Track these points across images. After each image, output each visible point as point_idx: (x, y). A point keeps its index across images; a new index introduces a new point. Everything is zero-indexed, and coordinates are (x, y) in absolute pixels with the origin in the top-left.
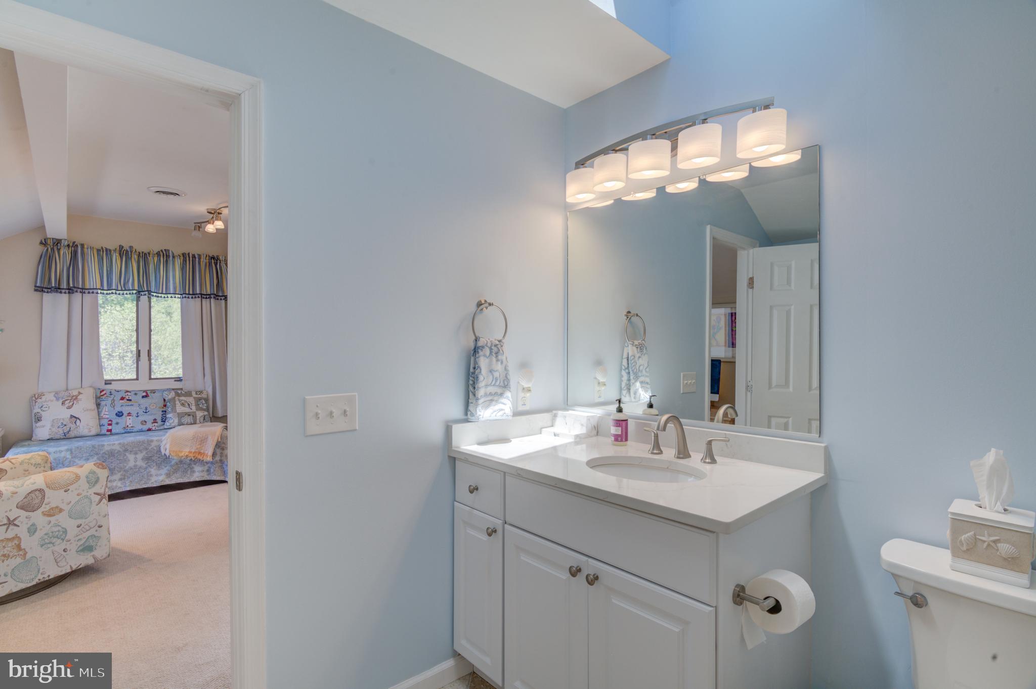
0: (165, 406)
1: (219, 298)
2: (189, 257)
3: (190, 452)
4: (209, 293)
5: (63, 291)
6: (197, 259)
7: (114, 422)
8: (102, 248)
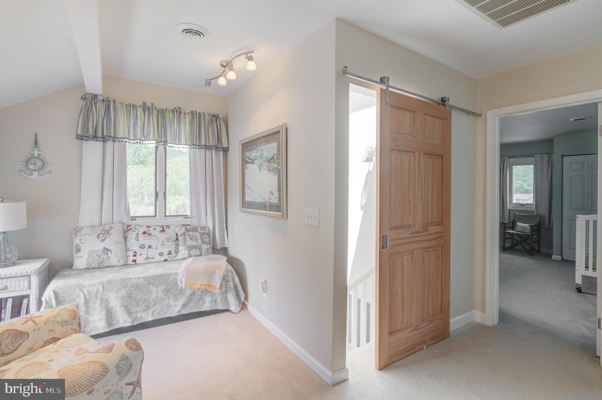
0: (177, 239)
1: (219, 149)
2: (196, 114)
3: (202, 285)
4: (212, 145)
5: (99, 139)
6: (202, 117)
7: (138, 254)
8: (130, 104)
